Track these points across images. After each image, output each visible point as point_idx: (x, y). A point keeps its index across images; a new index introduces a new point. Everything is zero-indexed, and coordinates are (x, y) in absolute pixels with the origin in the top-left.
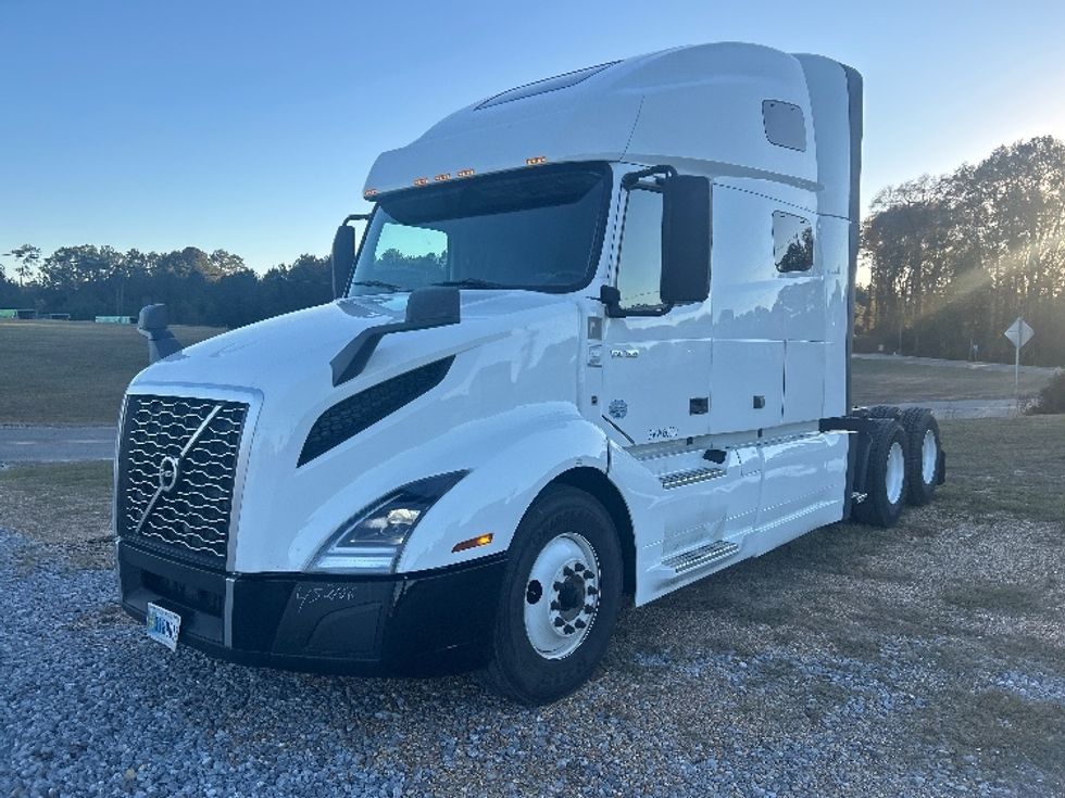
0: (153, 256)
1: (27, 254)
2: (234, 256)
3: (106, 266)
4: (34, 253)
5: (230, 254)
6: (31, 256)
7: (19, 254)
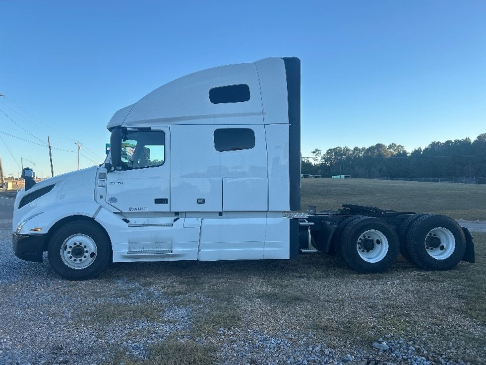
0: (363, 149)
1: (317, 152)
2: (399, 146)
3: (345, 155)
4: (319, 152)
5: (397, 145)
6: (319, 153)
7: (314, 152)
